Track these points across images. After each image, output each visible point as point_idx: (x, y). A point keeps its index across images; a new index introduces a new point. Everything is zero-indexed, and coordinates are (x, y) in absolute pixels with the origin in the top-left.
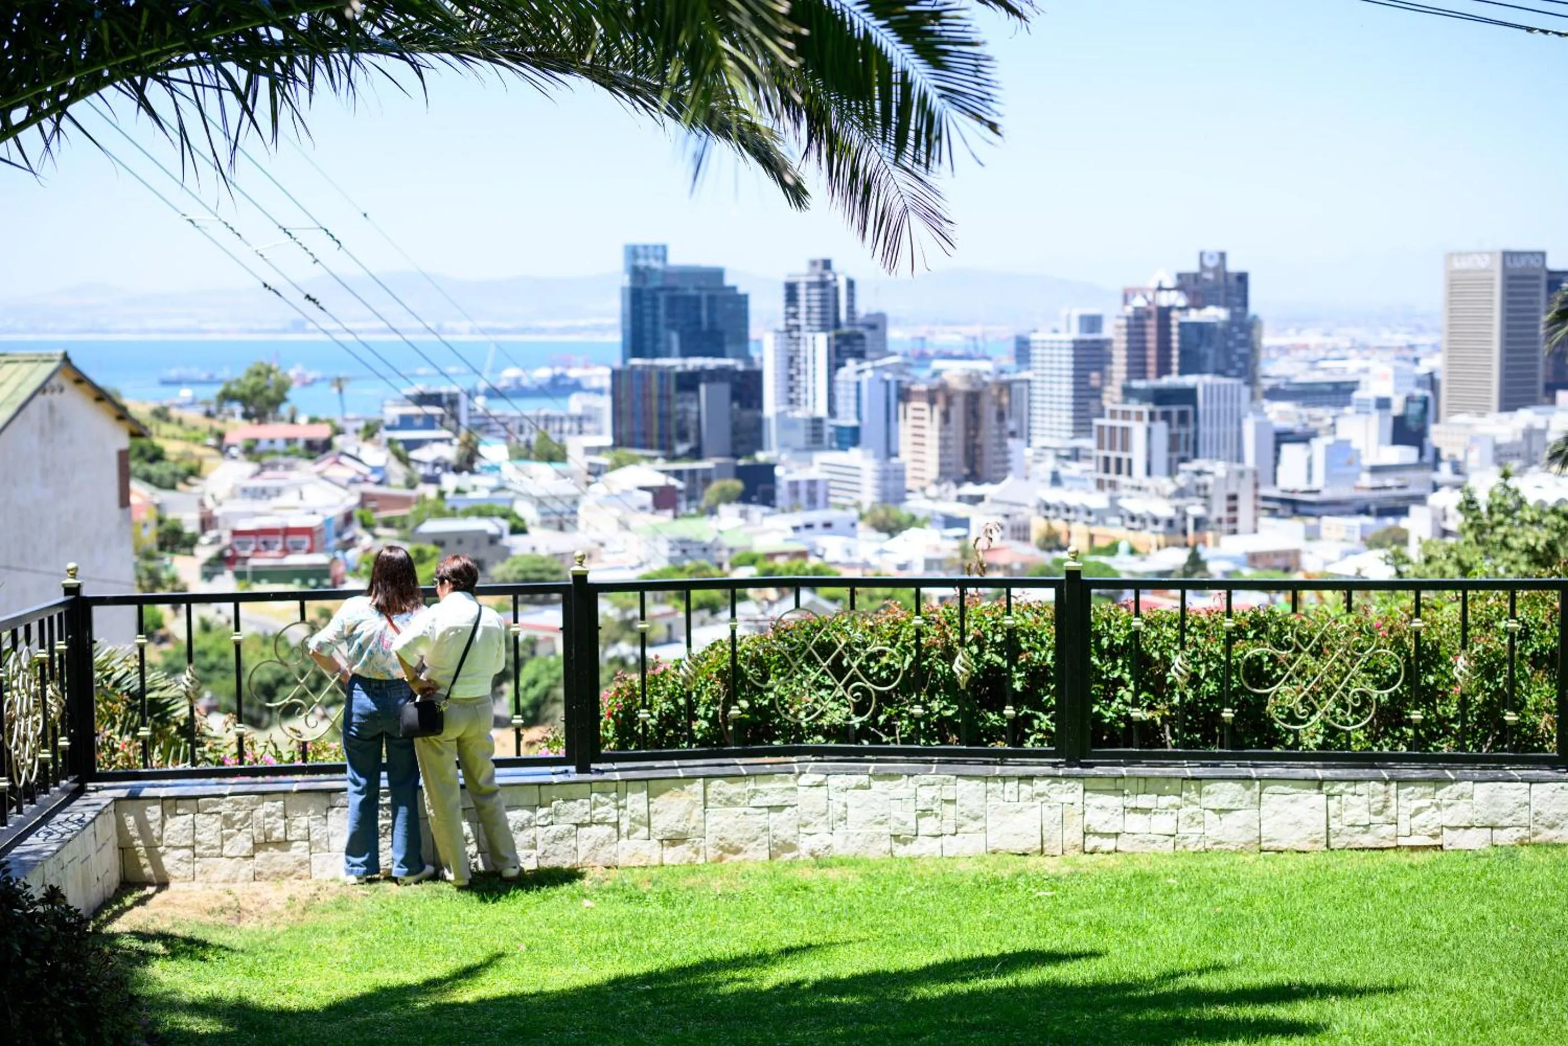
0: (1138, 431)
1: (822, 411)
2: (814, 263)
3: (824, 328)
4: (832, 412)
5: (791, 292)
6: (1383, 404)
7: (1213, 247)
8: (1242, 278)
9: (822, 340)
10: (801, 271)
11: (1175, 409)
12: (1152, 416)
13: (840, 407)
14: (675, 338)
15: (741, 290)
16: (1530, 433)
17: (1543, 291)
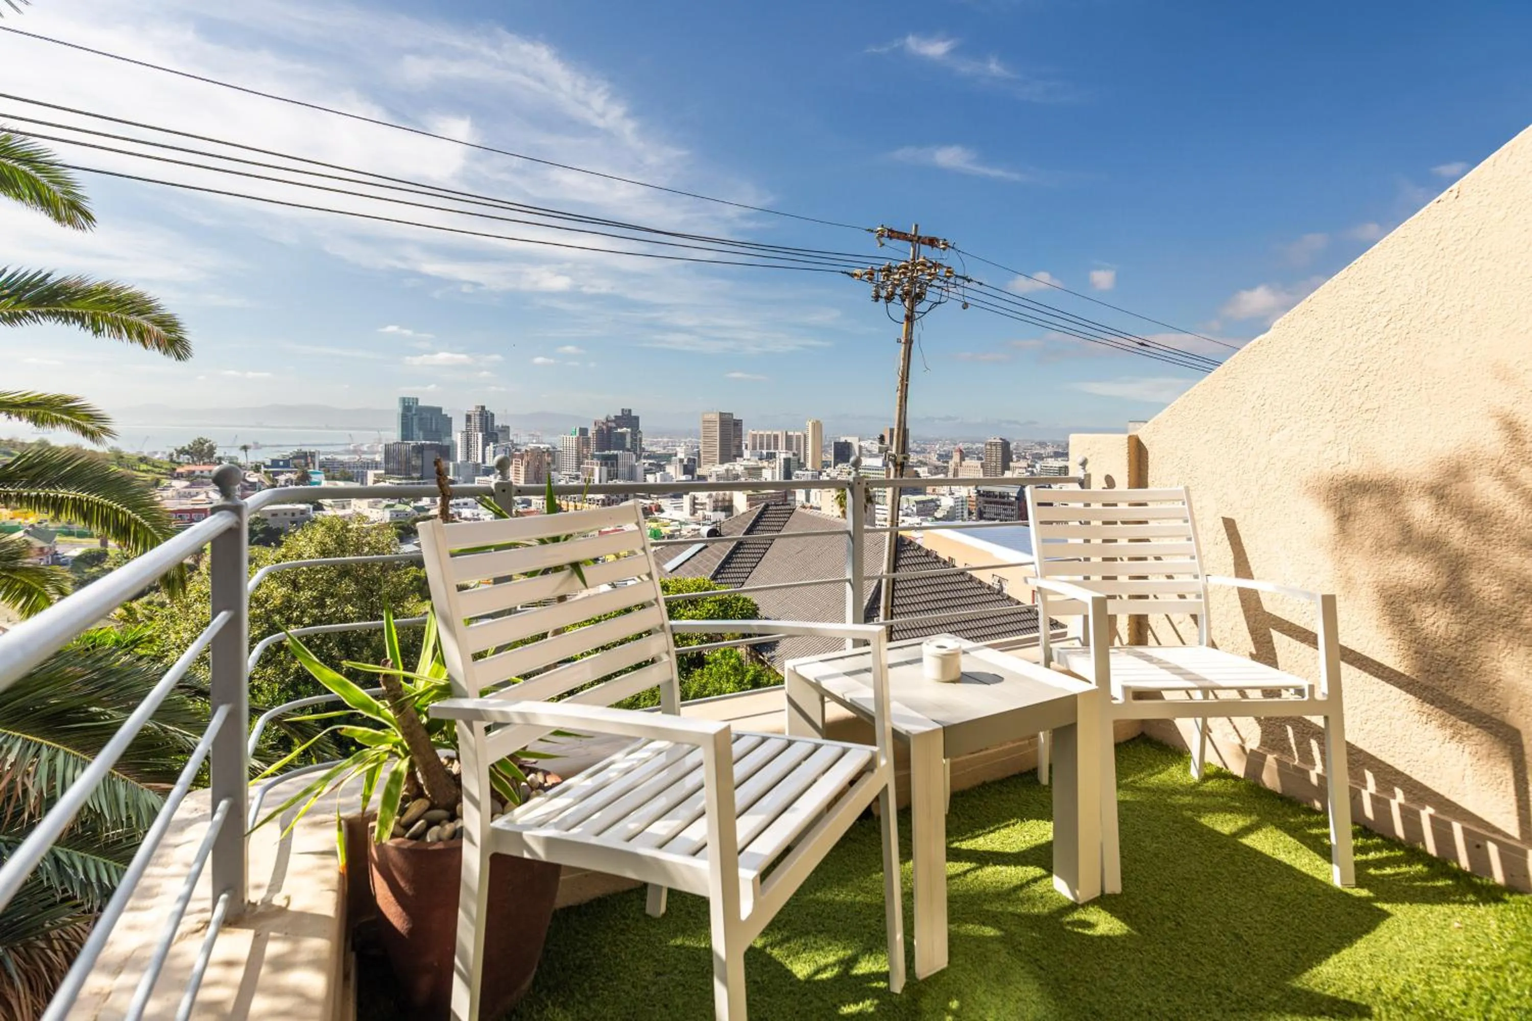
0: (597, 469)
1: (480, 461)
2: (478, 407)
3: (481, 431)
4: (484, 462)
5: (468, 418)
6: (681, 461)
7: (626, 407)
8: (637, 418)
9: (480, 435)
10: (471, 408)
11: (609, 462)
12: (601, 465)
13: (487, 460)
14: (421, 434)
15: (449, 416)
16: (727, 470)
17: (732, 427)
